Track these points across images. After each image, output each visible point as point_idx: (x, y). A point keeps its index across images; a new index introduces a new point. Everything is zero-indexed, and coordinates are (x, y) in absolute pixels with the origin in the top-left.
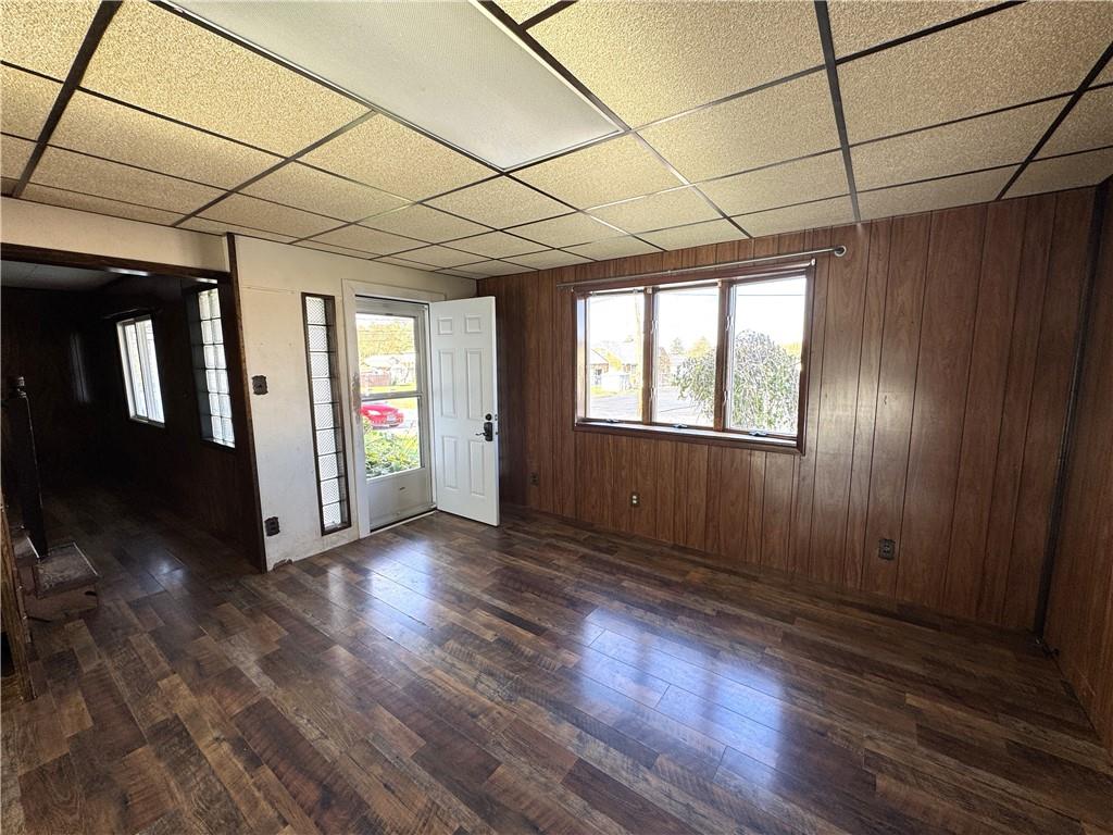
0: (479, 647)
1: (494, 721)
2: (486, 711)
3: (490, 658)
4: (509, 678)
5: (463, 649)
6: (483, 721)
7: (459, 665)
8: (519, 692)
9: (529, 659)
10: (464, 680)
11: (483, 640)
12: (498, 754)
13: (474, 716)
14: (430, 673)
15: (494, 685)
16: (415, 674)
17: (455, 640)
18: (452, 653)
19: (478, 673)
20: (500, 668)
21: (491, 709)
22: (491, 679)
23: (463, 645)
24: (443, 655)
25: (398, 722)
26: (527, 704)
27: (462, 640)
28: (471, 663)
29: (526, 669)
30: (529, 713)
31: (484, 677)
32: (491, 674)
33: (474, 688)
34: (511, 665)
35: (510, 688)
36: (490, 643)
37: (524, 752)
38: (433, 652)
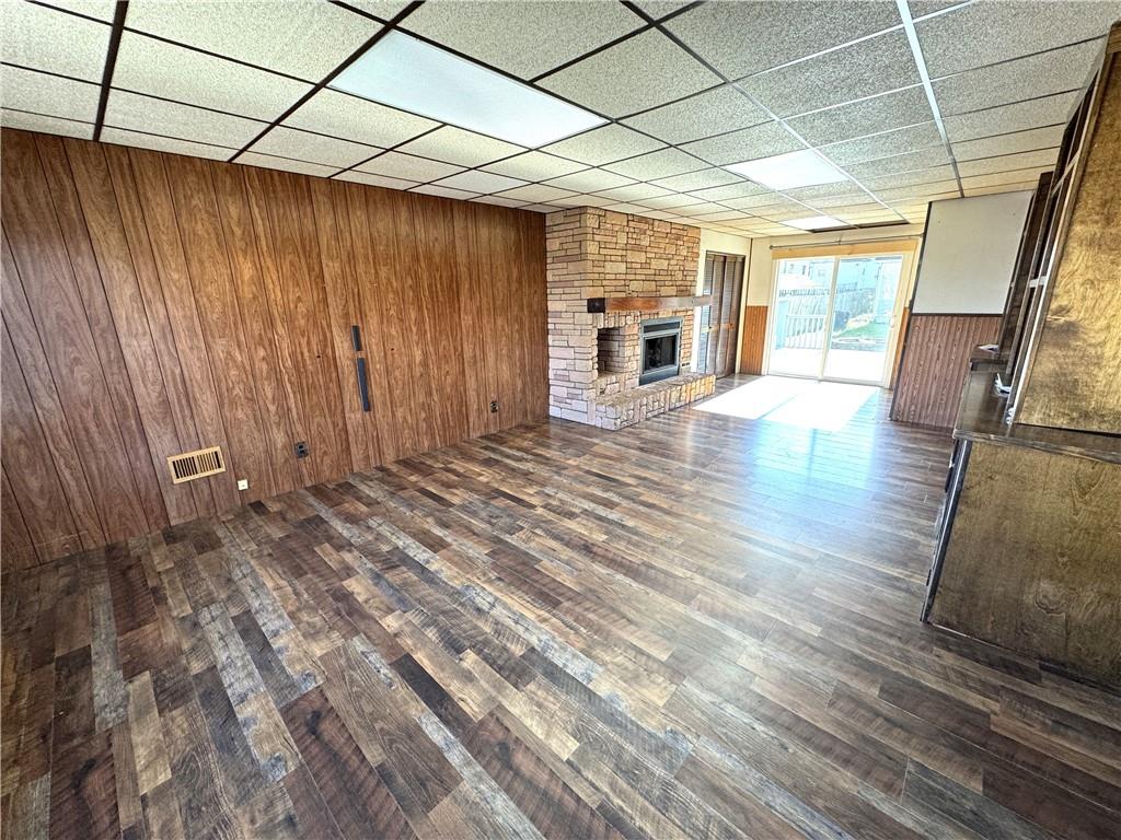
0: (486, 643)
1: (484, 575)
2: (490, 581)
3: (475, 627)
4: (462, 604)
5: (504, 641)
6: (493, 575)
7: (510, 623)
8: (458, 593)
9: (435, 623)
10: (505, 606)
11: (479, 652)
12: (486, 558)
13: (500, 579)
14: (539, 616)
15: (478, 600)
16: (554, 615)
17: (513, 654)
18: (517, 638)
19: (492, 612)
20: (469, 615)
21: (485, 582)
22: (480, 605)
23: (505, 649)
24: (526, 636)
25: (559, 580)
26: (456, 584)
27: (505, 655)
28: (497, 623)
29: (444, 613)
30: (456, 577)
31: (486, 607)
32: (479, 610)
33: (496, 599)
34: (456, 617)
35: (465, 595)
36: (472, 647)
37: (469, 558)
38: (540, 641)
